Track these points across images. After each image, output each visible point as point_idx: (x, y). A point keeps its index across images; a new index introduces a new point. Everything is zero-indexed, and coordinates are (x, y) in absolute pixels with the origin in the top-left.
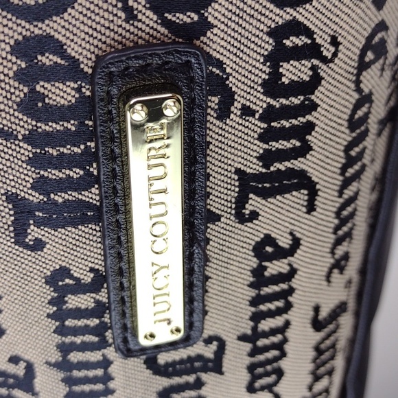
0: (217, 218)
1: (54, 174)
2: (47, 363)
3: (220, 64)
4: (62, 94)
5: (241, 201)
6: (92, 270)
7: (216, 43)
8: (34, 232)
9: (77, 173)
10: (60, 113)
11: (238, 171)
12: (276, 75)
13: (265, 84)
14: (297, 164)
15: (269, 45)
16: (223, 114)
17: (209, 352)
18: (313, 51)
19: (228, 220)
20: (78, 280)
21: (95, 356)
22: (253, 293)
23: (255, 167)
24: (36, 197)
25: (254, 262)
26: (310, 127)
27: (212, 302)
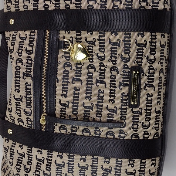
0: (142, 89)
1: (125, 80)
2: (119, 108)
3: (143, 69)
4: (127, 70)
5: (145, 87)
6: (127, 93)
7: (143, 67)
8: (121, 87)
9: (127, 80)
10: (126, 72)
11: (145, 83)
12: (149, 71)
13: (148, 72)
14: (152, 83)
15: (149, 68)
16: (143, 75)
17: (140, 111)
18: (153, 69)
19: (143, 89)
20: (125, 94)
21: (125, 107)
22: (146, 102)
23: (147, 83)
24: (122, 82)
25: (147, 97)
26: (154, 79)
27: (141, 102)
